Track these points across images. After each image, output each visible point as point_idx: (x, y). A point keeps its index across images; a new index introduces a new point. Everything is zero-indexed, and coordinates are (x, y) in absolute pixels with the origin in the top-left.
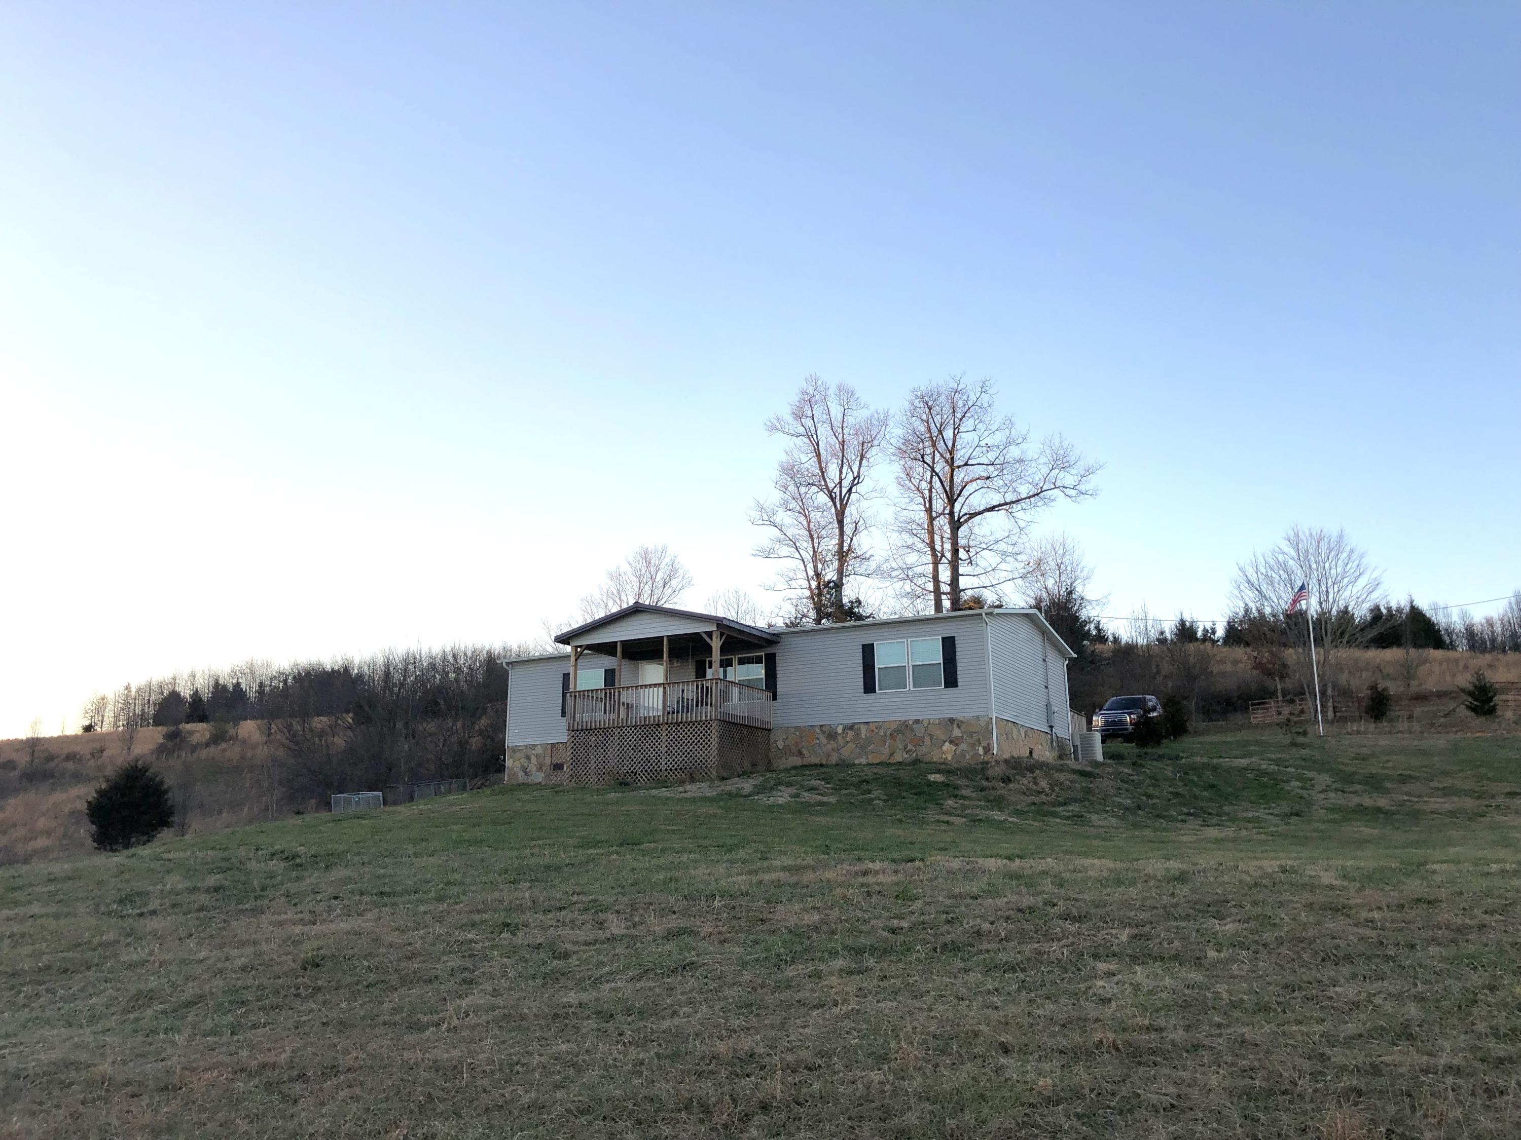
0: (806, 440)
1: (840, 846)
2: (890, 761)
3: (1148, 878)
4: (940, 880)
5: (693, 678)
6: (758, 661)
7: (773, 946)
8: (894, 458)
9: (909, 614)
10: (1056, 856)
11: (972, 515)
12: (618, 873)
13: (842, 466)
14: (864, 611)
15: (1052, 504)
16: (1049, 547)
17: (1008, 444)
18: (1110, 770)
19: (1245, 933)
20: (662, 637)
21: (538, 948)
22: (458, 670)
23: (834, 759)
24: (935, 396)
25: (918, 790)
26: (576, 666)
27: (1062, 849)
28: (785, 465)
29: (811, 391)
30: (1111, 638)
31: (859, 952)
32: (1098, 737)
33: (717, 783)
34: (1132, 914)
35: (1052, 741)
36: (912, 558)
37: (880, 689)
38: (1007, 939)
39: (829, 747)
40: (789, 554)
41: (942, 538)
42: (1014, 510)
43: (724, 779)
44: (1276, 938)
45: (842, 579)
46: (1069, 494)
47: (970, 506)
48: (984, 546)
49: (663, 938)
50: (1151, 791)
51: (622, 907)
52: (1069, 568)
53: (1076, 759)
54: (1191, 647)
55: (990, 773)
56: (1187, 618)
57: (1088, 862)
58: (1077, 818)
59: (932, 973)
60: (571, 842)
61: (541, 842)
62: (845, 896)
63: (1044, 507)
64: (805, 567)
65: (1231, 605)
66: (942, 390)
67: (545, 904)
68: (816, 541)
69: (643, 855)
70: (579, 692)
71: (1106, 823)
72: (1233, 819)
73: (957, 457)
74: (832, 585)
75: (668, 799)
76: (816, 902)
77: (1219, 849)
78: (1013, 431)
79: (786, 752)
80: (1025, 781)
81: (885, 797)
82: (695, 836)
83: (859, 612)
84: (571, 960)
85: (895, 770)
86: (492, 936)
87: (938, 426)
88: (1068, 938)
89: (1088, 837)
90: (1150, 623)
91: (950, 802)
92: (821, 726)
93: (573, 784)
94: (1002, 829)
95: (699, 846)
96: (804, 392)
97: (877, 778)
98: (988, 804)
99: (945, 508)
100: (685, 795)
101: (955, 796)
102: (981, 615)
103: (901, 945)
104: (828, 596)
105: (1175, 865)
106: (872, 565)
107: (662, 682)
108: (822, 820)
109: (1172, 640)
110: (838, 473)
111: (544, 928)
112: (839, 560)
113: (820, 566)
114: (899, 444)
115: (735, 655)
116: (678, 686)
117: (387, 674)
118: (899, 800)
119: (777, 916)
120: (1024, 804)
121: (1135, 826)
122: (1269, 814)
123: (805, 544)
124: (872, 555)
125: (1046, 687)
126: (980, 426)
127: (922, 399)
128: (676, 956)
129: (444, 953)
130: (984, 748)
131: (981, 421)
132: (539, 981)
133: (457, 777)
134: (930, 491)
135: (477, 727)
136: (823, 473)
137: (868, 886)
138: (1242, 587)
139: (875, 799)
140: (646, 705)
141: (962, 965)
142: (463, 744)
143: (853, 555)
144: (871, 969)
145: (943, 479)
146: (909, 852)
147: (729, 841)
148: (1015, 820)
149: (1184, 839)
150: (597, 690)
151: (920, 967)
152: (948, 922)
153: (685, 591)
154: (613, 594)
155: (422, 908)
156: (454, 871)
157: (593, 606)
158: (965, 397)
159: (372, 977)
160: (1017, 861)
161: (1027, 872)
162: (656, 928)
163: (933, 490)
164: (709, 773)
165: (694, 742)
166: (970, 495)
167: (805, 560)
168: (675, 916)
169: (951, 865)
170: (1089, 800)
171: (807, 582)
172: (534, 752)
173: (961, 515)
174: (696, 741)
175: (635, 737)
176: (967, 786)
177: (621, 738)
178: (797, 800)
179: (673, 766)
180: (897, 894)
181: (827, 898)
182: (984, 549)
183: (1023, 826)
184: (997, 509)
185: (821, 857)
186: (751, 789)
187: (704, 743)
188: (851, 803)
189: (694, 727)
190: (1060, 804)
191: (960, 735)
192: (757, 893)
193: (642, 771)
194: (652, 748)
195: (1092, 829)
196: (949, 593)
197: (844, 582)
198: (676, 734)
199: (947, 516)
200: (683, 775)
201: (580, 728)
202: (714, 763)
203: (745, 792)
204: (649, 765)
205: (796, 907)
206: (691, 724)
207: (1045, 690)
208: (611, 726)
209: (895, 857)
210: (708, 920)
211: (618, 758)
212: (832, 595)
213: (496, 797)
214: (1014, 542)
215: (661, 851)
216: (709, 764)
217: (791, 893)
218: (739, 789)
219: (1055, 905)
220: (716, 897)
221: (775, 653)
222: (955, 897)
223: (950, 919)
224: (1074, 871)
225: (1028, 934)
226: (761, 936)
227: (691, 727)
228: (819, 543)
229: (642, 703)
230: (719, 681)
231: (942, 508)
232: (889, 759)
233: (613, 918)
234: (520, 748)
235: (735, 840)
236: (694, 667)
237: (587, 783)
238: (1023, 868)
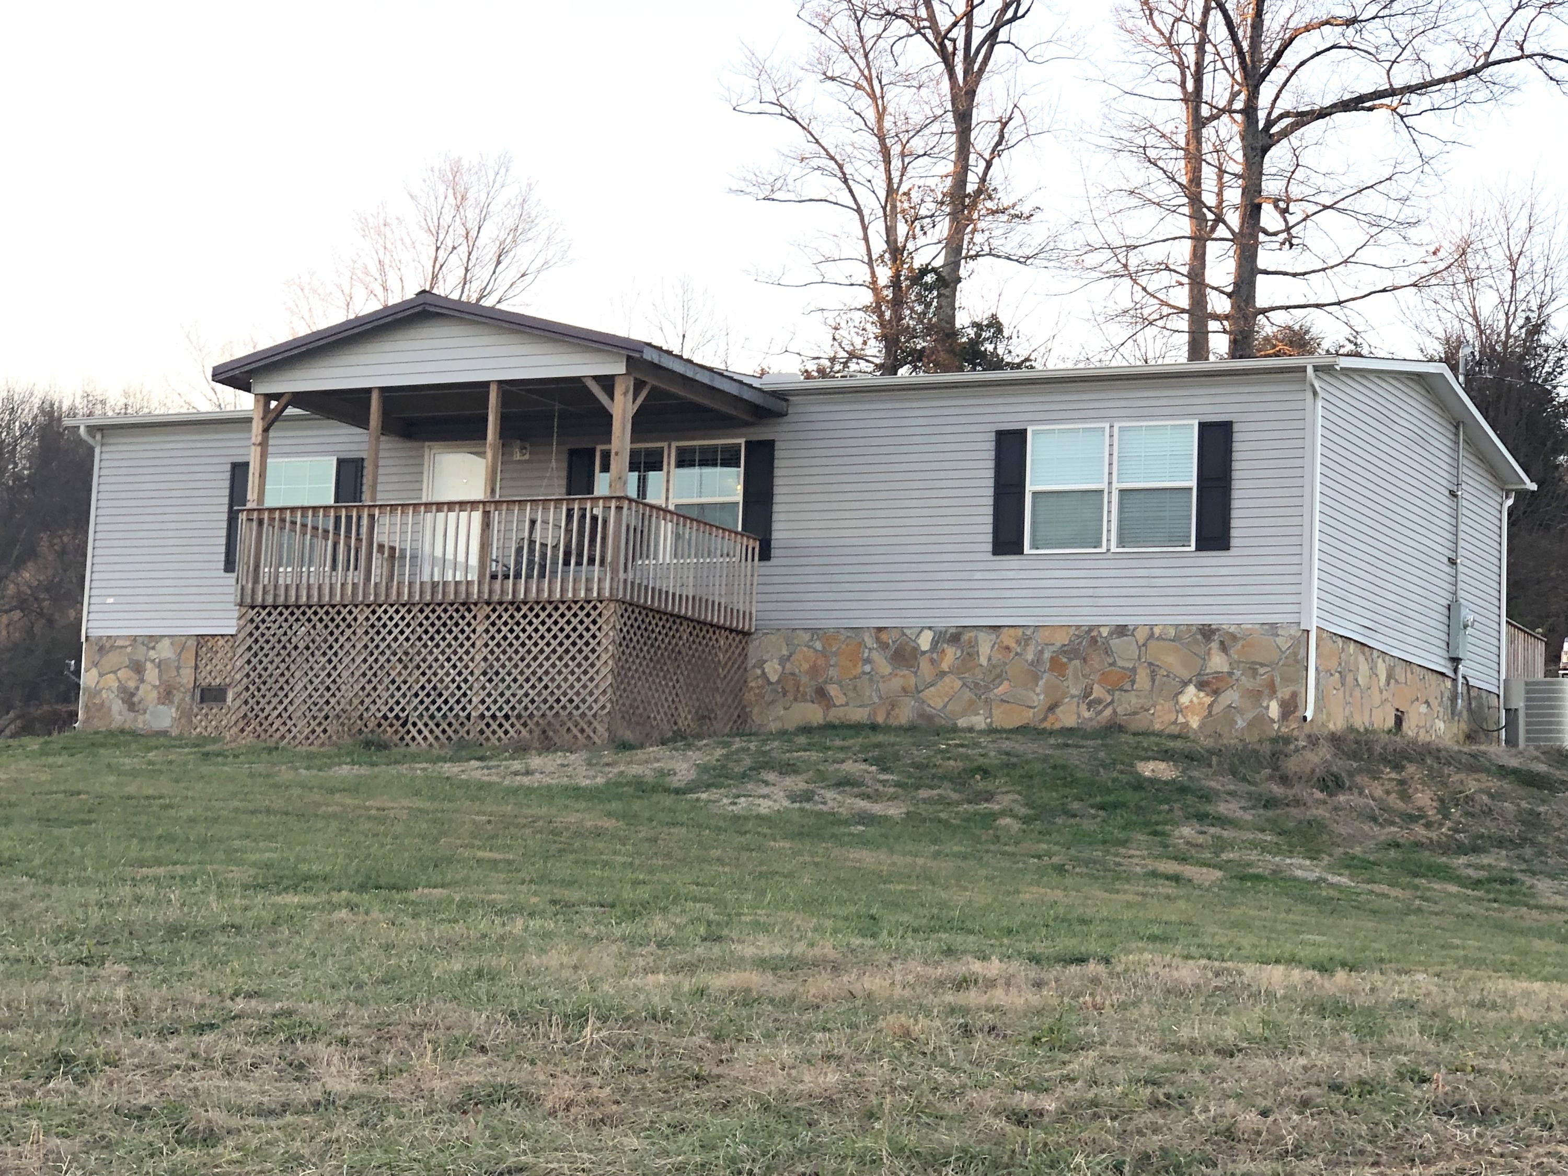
1: (905, 918)
2: (1047, 725)
4: (1146, 1009)
5: (559, 491)
6: (729, 459)
7: (722, 1138)
9: (1117, 363)
10: (1437, 969)
11: (1304, 118)
12: (349, 952)
14: (1009, 349)
15: (1509, 98)
16: (1492, 209)
20: (486, 384)
21: (140, 1118)
23: (905, 714)
25: (1111, 798)
26: (264, 444)
27: (1453, 952)
33: (607, 755)
35: (1454, 699)
37: (1034, 546)
38: (1298, 1152)
39: (896, 683)
40: (824, 194)
41: (1221, 172)
43: (625, 746)
45: (957, 265)
46: (1555, 75)
47: (1299, 95)
48: (1327, 200)
49: (452, 1108)
51: (354, 1030)
52: (1538, 268)
53: (1511, 741)
55: (1292, 765)
57: (1516, 986)
58: (1501, 885)
60: (237, 874)
61: (161, 871)
62: (907, 1033)
63: (1489, 106)
64: (865, 228)
67: (164, 1015)
68: (896, 163)
69: (415, 916)
70: (271, 510)
74: (929, 278)
75: (482, 786)
76: (837, 1042)
79: (787, 689)
80: (1376, 789)
81: (1023, 811)
82: (544, 879)
83: (994, 353)
84: (220, 1149)
85: (1058, 746)
86: (29, 1084)
88: (1450, 1158)
89: (1523, 932)
91: (1187, 831)
92: (880, 629)
93: (248, 739)
94: (1311, 901)
95: (554, 902)
97: (1010, 764)
98: (1281, 840)
99: (1234, 96)
100: (526, 780)
101: (1201, 817)
102: (1304, 369)
103: (1036, 1151)
104: (919, 308)
107: (480, 497)
108: (867, 858)
111: (159, 1073)
112: (954, 215)
113: (902, 229)
115: (669, 439)
116: (522, 511)
118: (1059, 821)
119: (737, 1070)
120: (1371, 844)
124: (1037, 209)
125: (1452, 562)
130: (1283, 704)
134: (1200, 49)
135: (11, 589)
137: (965, 1011)
139: (1003, 813)
140: (438, 553)
143: (990, 204)
145: (1236, 20)
146: (1074, 941)
147: (628, 893)
148: (1344, 880)
150: (315, 509)
152: (1156, 1104)
160: (1341, 976)
161: (1362, 1000)
162: (437, 1083)
163: (1208, 47)
164: (589, 731)
165: (554, 651)
166: (1302, 64)
167: (866, 212)
168: (483, 1059)
169: (1176, 974)
170: (1533, 843)
171: (866, 268)
172: (152, 654)
173: (1274, 115)
174: (560, 650)
175: (408, 631)
176: (1231, 794)
177: (372, 632)
178: (807, 806)
179: (501, 709)
180: (1035, 1033)
181: (862, 1036)
182: (1326, 207)
183: (1363, 897)
184: (1367, 104)
185: (856, 941)
186: (693, 775)
187: (579, 657)
188: (940, 821)
189: (556, 615)
190: (1461, 850)
191: (1226, 669)
192: (690, 1016)
193: (421, 716)
194: (449, 660)
195: (1535, 913)
196: (1227, 317)
197: (963, 273)
198: (511, 631)
199: (1238, 117)
200: (524, 732)
201: (270, 600)
202: (603, 707)
203: (676, 782)
204: (440, 701)
205: (785, 1052)
206: (549, 608)
207: (1447, 569)
208: (348, 600)
209: (1038, 951)
210: (566, 1072)
211: (363, 681)
212: (928, 305)
213: (51, 760)
214: (1404, 193)
215: (459, 906)
216: (590, 708)
217: (776, 1020)
218: (662, 773)
219: (1424, 1080)
220: (587, 1020)
221: (773, 441)
222: (1179, 1048)
223: (1162, 1098)
224: (1481, 1004)
225: (1353, 1144)
226: (694, 1115)
227: (550, 616)
228: (904, 169)
229: (427, 548)
230: (626, 504)
231: (1227, 95)
232: (1045, 719)
233: (331, 1056)
234: (119, 643)
235: (644, 893)
236: (565, 465)
237: (283, 737)
238: (1353, 992)
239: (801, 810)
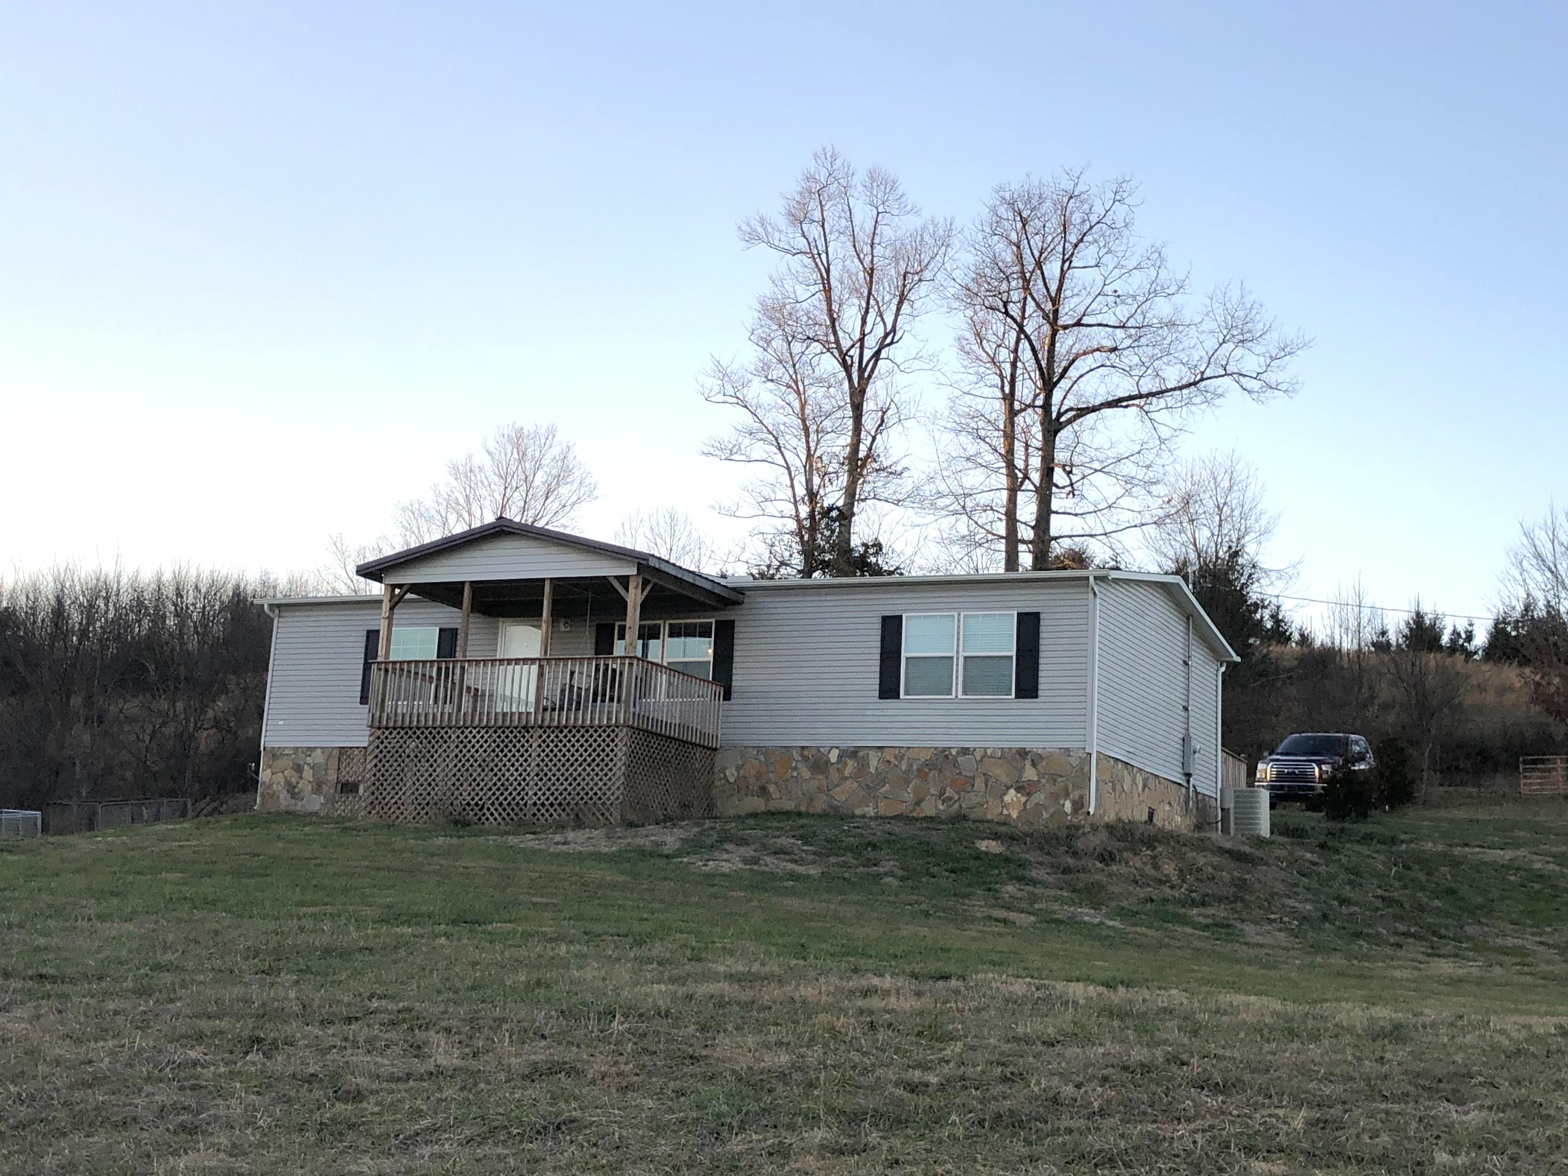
0: (808, 261)
1: (824, 946)
2: (915, 814)
3: (1340, 1031)
4: (993, 1012)
5: (590, 653)
6: (705, 633)
7: (710, 1101)
8: (956, 304)
9: (960, 571)
10: (1185, 986)
11: (1082, 412)
12: (448, 968)
13: (867, 312)
14: (886, 562)
15: (1218, 402)
16: (1205, 475)
17: (1152, 293)
18: (1284, 853)
19: (1498, 1127)
20: (543, 580)
21: (310, 1083)
22: (182, 614)
23: (820, 805)
24: (1035, 203)
25: (958, 865)
26: (390, 619)
27: (1195, 976)
28: (770, 302)
29: (822, 176)
30: (1296, 636)
31: (855, 1118)
32: (1264, 797)
33: (620, 831)
34: (1312, 1085)
35: (1187, 799)
36: (974, 478)
37: (907, 693)
38: (1103, 1113)
39: (814, 784)
40: (765, 456)
41: (1027, 446)
42: (1152, 408)
43: (631, 825)
44: (1549, 1139)
45: (853, 505)
46: (1248, 387)
47: (1079, 396)
48: (1097, 466)
49: (524, 1078)
50: (1347, 891)
51: (453, 1022)
52: (1236, 513)
53: (1225, 830)
54: (1432, 660)
55: (1080, 844)
56: (1428, 609)
57: (1238, 999)
58: (1220, 928)
59: (975, 1161)
60: (367, 911)
61: (316, 910)
62: (833, 1027)
63: (1203, 406)
64: (792, 480)
65: (1505, 593)
66: (1047, 192)
67: (323, 1011)
68: (813, 437)
69: (492, 942)
70: (394, 663)
71: (1268, 940)
72: (1481, 948)
73: (1062, 311)
74: (834, 514)
75: (534, 852)
76: (784, 1034)
77: (1456, 995)
78: (1163, 274)
79: (741, 787)
80: (1137, 862)
81: (900, 873)
82: (578, 917)
83: (877, 564)
84: (365, 1105)
85: (922, 829)
86: (233, 1057)
87: (1037, 254)
88: (1204, 1118)
89: (1238, 961)
90: (1366, 613)
91: (1010, 888)
92: (803, 748)
93: (374, 818)
94: (1096, 938)
95: (586, 933)
96: (810, 178)
97: (892, 841)
98: (1074, 896)
99: (1036, 396)
100: (564, 848)
101: (1020, 879)
102: (1088, 578)
103: (925, 1113)
104: (827, 533)
105: (1384, 1014)
106: (906, 484)
107: (537, 655)
108: (792, 903)
109: (1398, 645)
110: (859, 322)
111: (321, 1050)
112: (851, 472)
113: (816, 480)
114: (967, 281)
115: (665, 619)
116: (565, 665)
117: (59, 612)
118: (924, 880)
119: (718, 1053)
120: (1134, 900)
121: (1317, 948)
122: (1541, 943)
123: (794, 442)
124: (906, 468)
125: (1186, 709)
126: (1107, 259)
127: (1011, 204)
128: (544, 1107)
129: (148, 1079)
130: (1074, 803)
131: (1109, 252)
132: (311, 1136)
133: (172, 794)
134: (1014, 365)
135: (210, 713)
136: (833, 321)
137: (871, 1013)
138: (1525, 564)
139: (886, 874)
140: (508, 693)
141: (1025, 1151)
142: (186, 740)
143: (875, 465)
144: (874, 1148)
145: (1037, 347)
146: (940, 964)
147: (637, 927)
148: (1117, 924)
149: (1397, 974)
150: (424, 662)
151: (956, 1151)
152: (1005, 1079)
153: (584, 507)
154: (458, 504)
155: (111, 1006)
156: (166, 948)
157: (422, 521)
158: (1086, 207)
159: (23, 1112)
160: (1121, 990)
161: (1138, 1008)
162: (513, 1060)
163: (1019, 364)
164: (607, 814)
165: (585, 760)
166: (1081, 376)
167: (793, 469)
168: (543, 1043)
169: (1011, 989)
170: (1243, 901)
171: (792, 507)
172: (309, 760)
173: (1062, 410)
174: (589, 760)
175: (485, 746)
176: (1041, 864)
177: (461, 746)
178: (756, 867)
179: (548, 799)
180: (920, 1029)
181: (800, 1029)
182: (1096, 471)
183: (1130, 936)
184: (1125, 404)
185: (793, 962)
186: (678, 845)
187: (602, 764)
188: (844, 879)
189: (587, 735)
190: (1194, 904)
191: (1036, 779)
192: (684, 1014)
193: (493, 804)
194: (513, 765)
195: (1245, 948)
196: (1031, 542)
197: (855, 510)
198: (556, 746)
199: (1039, 411)
200: (563, 815)
201: (391, 724)
202: (618, 798)
203: (666, 850)
204: (506, 793)
205: (751, 1041)
206: (582, 731)
207: (1183, 713)
208: (445, 723)
209: (917, 971)
210: (601, 1053)
211: (454, 779)
212: (833, 531)
213: (238, 832)
214: (1148, 462)
215: (522, 935)
216: (609, 799)
217: (742, 1017)
218: (658, 844)
219: (1183, 1064)
220: (614, 1016)
221: (733, 621)
222: (1017, 1039)
223: (1009, 1075)
224: (1217, 1012)
225: (1138, 1108)
226: (690, 1084)
227: (583, 736)
228: (818, 442)
229: (500, 691)
230: (635, 662)
231: (1031, 396)
232: (914, 810)
233: (439, 1041)
234: (286, 752)
235: (647, 927)
236: (594, 635)
237: (398, 817)
238: (1130, 1002)
239: (751, 870)
